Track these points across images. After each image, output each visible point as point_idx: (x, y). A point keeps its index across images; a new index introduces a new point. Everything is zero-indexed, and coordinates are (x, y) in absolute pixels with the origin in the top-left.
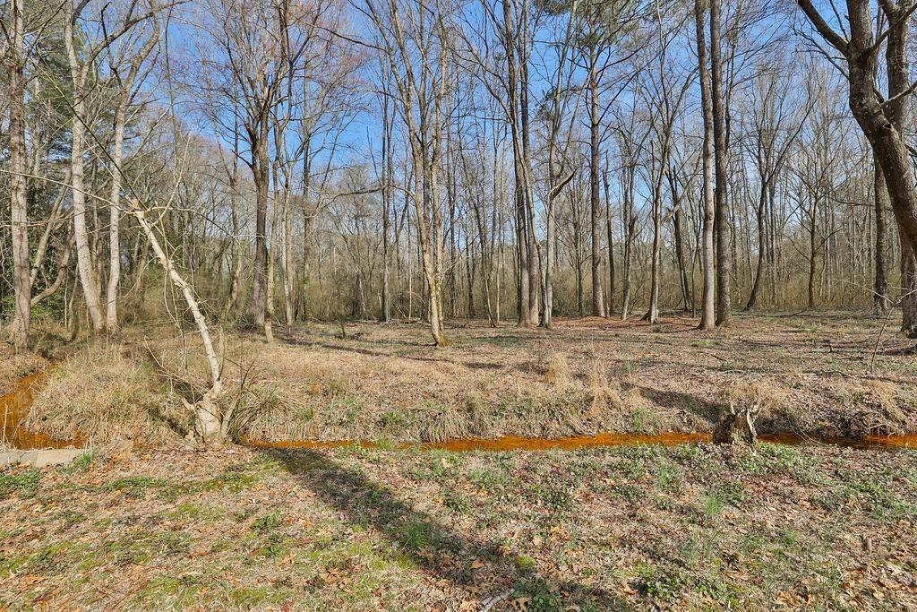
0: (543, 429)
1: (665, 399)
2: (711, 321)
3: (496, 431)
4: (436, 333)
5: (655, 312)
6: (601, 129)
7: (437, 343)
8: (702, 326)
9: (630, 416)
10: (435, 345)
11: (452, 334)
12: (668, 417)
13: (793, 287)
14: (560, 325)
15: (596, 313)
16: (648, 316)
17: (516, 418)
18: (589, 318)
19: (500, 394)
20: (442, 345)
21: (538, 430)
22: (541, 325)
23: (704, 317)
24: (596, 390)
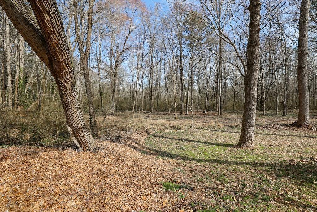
2: (220, 114)
8: (218, 115)
16: (204, 112)
23: (218, 113)
24: (219, 124)
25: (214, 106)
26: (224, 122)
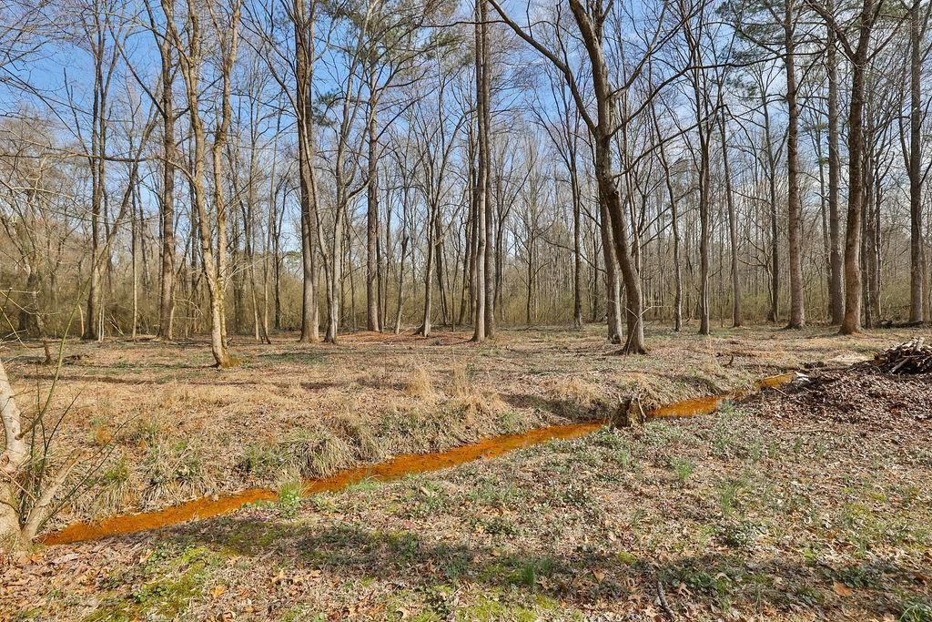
0: (432, 442)
1: (519, 401)
2: (482, 334)
3: (384, 453)
4: (219, 351)
5: (428, 326)
6: (378, 148)
7: (219, 363)
8: (475, 338)
9: (500, 420)
10: (216, 366)
11: (239, 351)
12: (527, 416)
13: (515, 306)
14: (345, 340)
15: (371, 328)
16: (422, 329)
17: (400, 437)
18: (364, 333)
19: (371, 413)
20: (226, 365)
21: (427, 445)
22: (326, 340)
23: (477, 331)
24: (469, 399)
25: (463, 309)
26: (507, 377)
